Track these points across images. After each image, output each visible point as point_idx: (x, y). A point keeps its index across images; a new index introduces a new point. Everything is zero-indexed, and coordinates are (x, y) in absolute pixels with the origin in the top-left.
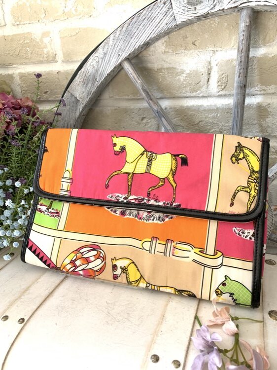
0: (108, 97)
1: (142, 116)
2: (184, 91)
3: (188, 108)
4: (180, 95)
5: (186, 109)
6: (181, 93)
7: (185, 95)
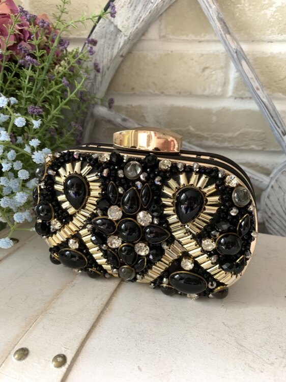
0: (157, 37)
1: (204, 66)
2: (269, 32)
3: (273, 57)
4: (262, 37)
5: (269, 57)
6: (264, 34)
7: (270, 37)
